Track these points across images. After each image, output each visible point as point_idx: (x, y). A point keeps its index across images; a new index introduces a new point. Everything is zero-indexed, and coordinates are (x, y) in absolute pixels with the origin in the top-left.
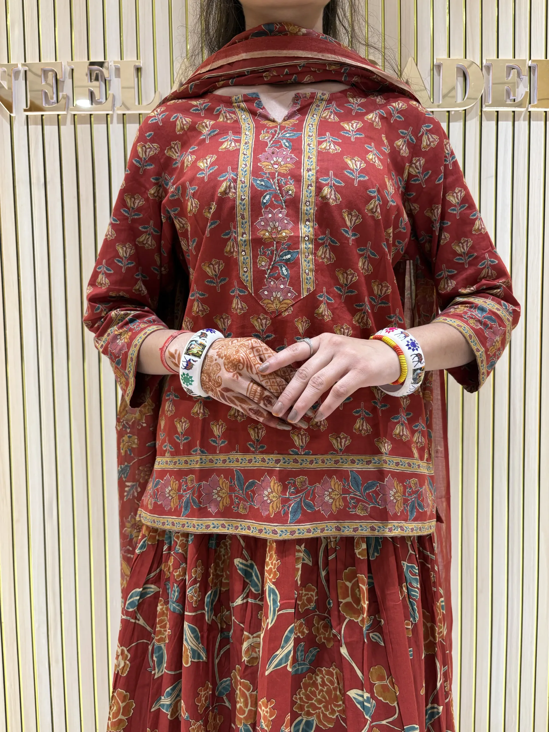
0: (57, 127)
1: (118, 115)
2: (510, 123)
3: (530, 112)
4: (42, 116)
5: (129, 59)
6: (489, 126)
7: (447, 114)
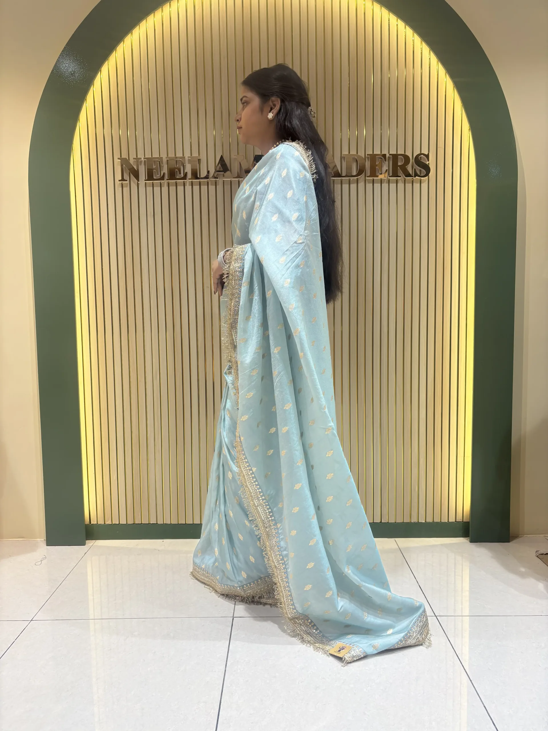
0: (160, 188)
1: (189, 181)
2: (379, 185)
3: (389, 179)
4: (153, 182)
5: (195, 156)
6: (369, 186)
7: (349, 180)
